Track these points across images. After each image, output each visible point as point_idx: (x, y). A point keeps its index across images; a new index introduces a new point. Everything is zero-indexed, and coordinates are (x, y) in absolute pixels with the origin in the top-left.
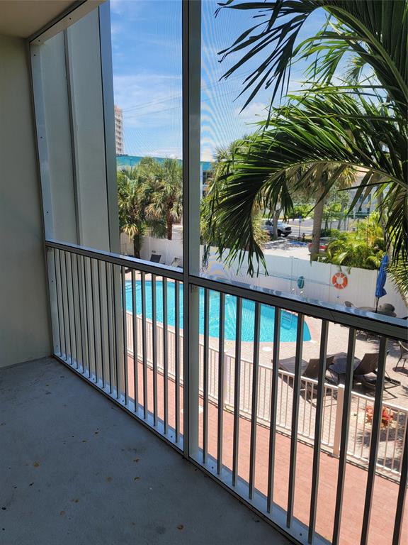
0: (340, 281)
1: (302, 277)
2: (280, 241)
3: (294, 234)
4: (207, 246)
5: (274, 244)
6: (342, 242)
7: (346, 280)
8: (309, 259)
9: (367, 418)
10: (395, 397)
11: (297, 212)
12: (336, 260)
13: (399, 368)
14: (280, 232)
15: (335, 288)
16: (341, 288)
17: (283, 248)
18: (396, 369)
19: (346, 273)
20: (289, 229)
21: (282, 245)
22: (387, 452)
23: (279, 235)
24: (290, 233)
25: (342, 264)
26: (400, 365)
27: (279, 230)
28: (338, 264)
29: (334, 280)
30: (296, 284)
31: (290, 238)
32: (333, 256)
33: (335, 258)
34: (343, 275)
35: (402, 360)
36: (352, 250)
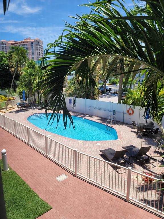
0: (131, 112)
1: (114, 110)
2: (107, 94)
3: (113, 91)
4: (75, 97)
5: (105, 95)
6: (131, 95)
7: (133, 111)
8: (117, 103)
9: (142, 179)
10: (155, 167)
11: (114, 82)
12: (129, 103)
13: (157, 151)
14: (107, 90)
15: (129, 115)
16: (131, 115)
17: (108, 97)
18: (155, 152)
19: (133, 109)
20: (110, 89)
21: (108, 96)
22: (152, 197)
23: (107, 92)
24: (111, 90)
25: (131, 105)
26: (157, 150)
27: (106, 90)
28: (129, 105)
29: (128, 112)
30: (112, 113)
31: (111, 93)
32: (127, 101)
33: (128, 102)
34: (132, 109)
35: (158, 148)
36: (135, 98)
